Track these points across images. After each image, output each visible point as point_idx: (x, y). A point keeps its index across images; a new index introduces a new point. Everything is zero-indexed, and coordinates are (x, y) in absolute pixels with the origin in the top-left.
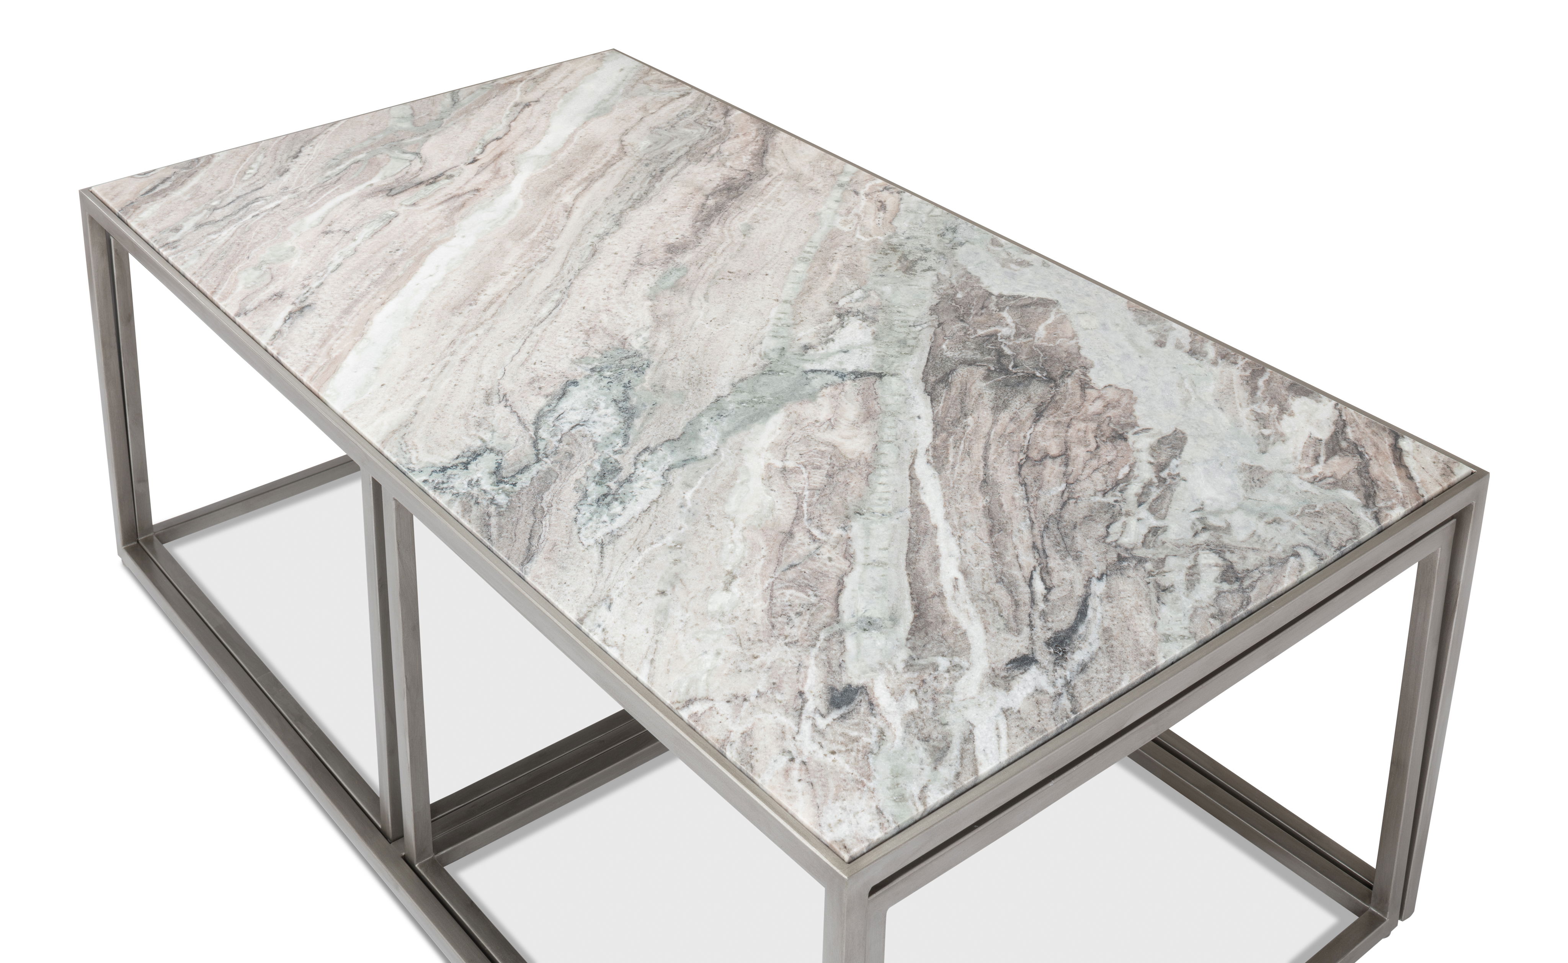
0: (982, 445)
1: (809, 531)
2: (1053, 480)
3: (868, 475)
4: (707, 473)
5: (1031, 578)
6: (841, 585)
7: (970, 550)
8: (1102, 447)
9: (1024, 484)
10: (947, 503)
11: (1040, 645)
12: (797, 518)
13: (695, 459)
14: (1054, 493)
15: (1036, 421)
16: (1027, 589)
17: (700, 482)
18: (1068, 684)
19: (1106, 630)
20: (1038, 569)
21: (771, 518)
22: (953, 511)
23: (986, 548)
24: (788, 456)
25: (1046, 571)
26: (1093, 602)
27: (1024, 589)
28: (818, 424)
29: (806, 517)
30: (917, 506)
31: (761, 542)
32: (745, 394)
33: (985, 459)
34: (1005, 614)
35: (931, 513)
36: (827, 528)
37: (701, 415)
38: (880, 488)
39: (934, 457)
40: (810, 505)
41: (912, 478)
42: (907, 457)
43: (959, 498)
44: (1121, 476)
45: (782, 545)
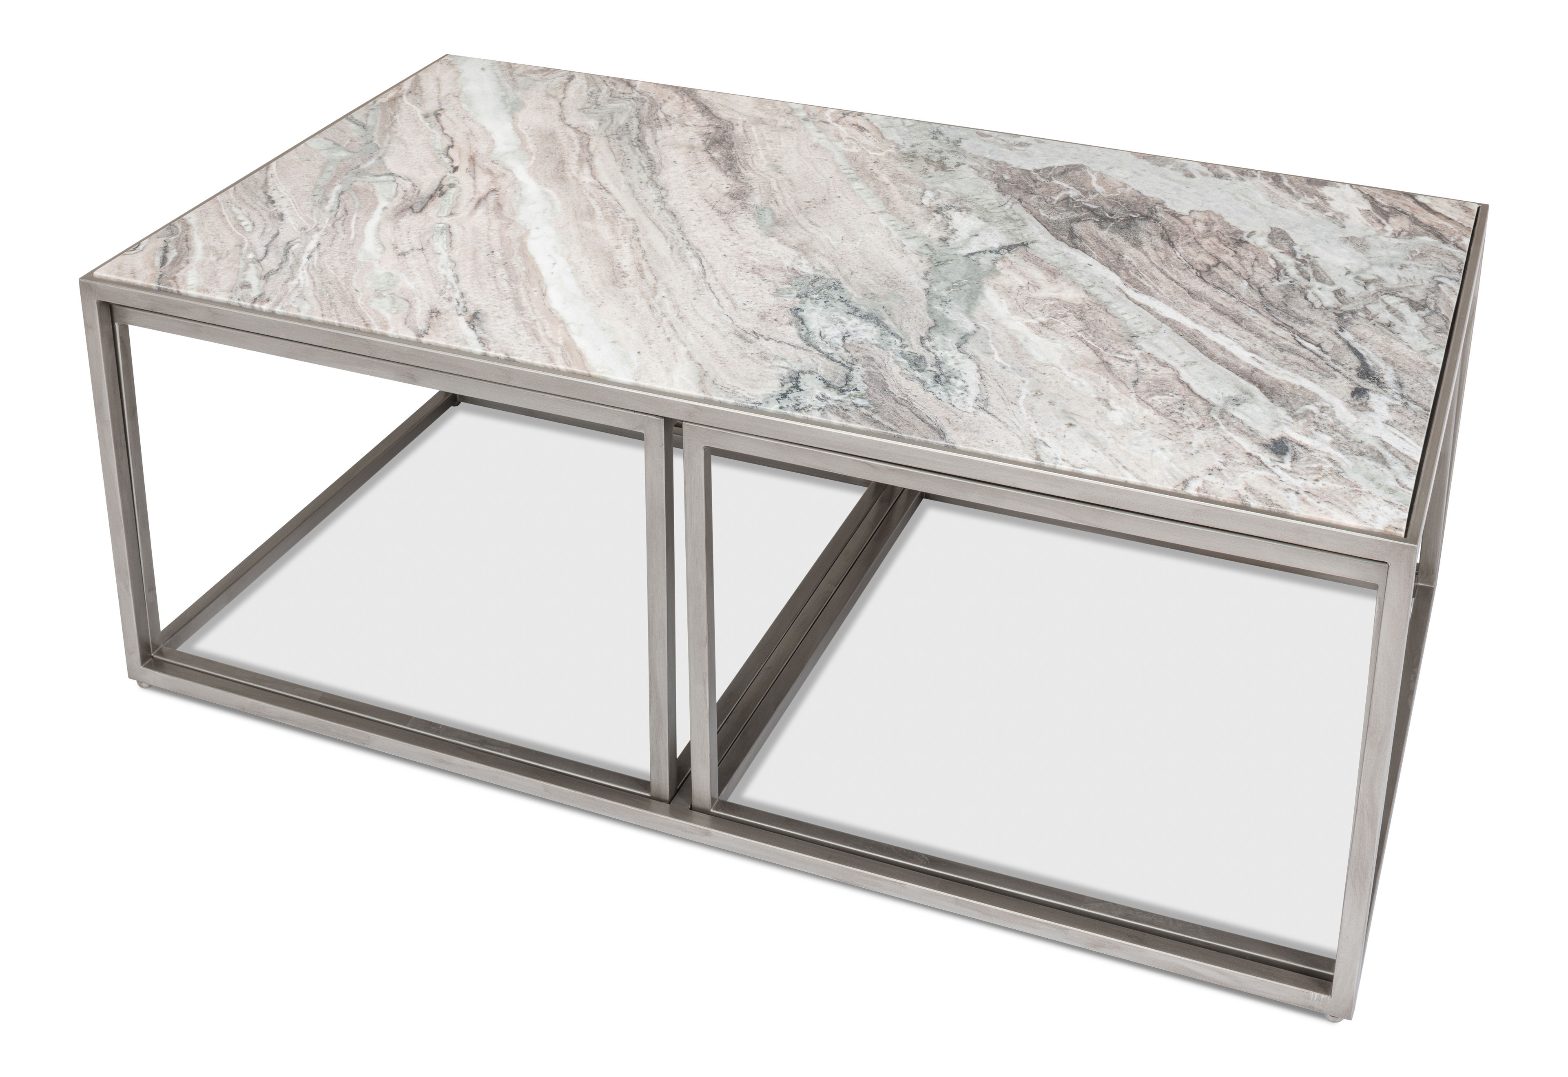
0: (1158, 271)
1: (1116, 357)
2: (1235, 280)
3: (1106, 310)
4: (990, 341)
5: (1300, 343)
6: (1182, 382)
7: (1238, 338)
8: (1238, 251)
9: (1218, 288)
10: (1184, 313)
11: (1357, 380)
12: (1096, 352)
13: (967, 334)
14: (1246, 288)
15: (1173, 246)
16: (1305, 350)
17: (993, 349)
18: (1402, 396)
19: (1385, 359)
20: (1296, 336)
21: (1078, 357)
22: (1195, 317)
23: (1245, 333)
24: (1033, 314)
25: (1304, 337)
26: (1356, 345)
27: (1303, 351)
28: (1024, 288)
29: (1102, 350)
30: (1165, 320)
31: (1092, 373)
32: (942, 282)
33: (1172, 279)
34: (1311, 368)
35: (1182, 322)
36: (1125, 352)
37: (929, 305)
38: (1126, 317)
39: (1134, 287)
40: (1094, 341)
41: (1140, 305)
42: (1117, 292)
43: (1187, 308)
44: (1274, 266)
45: (1110, 371)
